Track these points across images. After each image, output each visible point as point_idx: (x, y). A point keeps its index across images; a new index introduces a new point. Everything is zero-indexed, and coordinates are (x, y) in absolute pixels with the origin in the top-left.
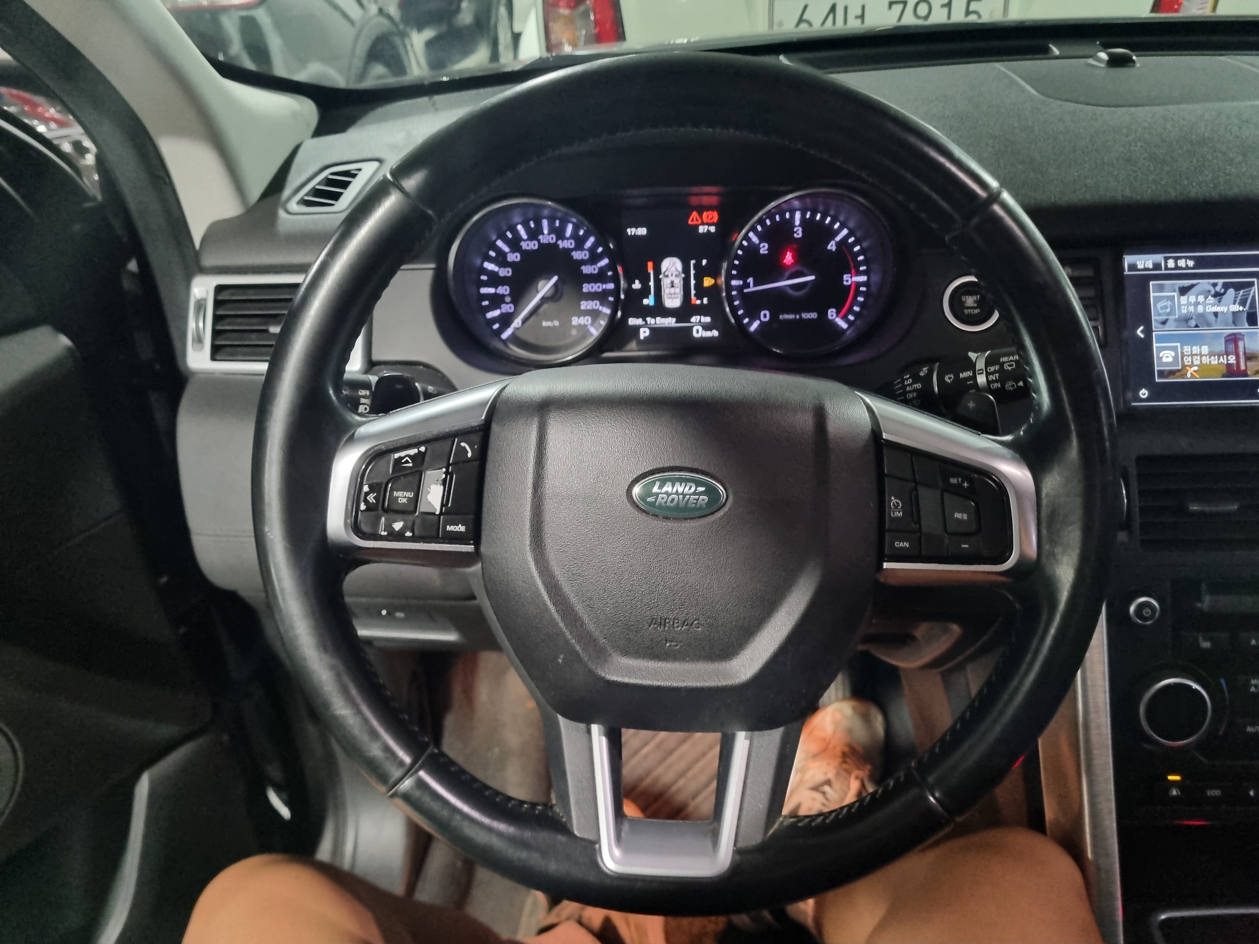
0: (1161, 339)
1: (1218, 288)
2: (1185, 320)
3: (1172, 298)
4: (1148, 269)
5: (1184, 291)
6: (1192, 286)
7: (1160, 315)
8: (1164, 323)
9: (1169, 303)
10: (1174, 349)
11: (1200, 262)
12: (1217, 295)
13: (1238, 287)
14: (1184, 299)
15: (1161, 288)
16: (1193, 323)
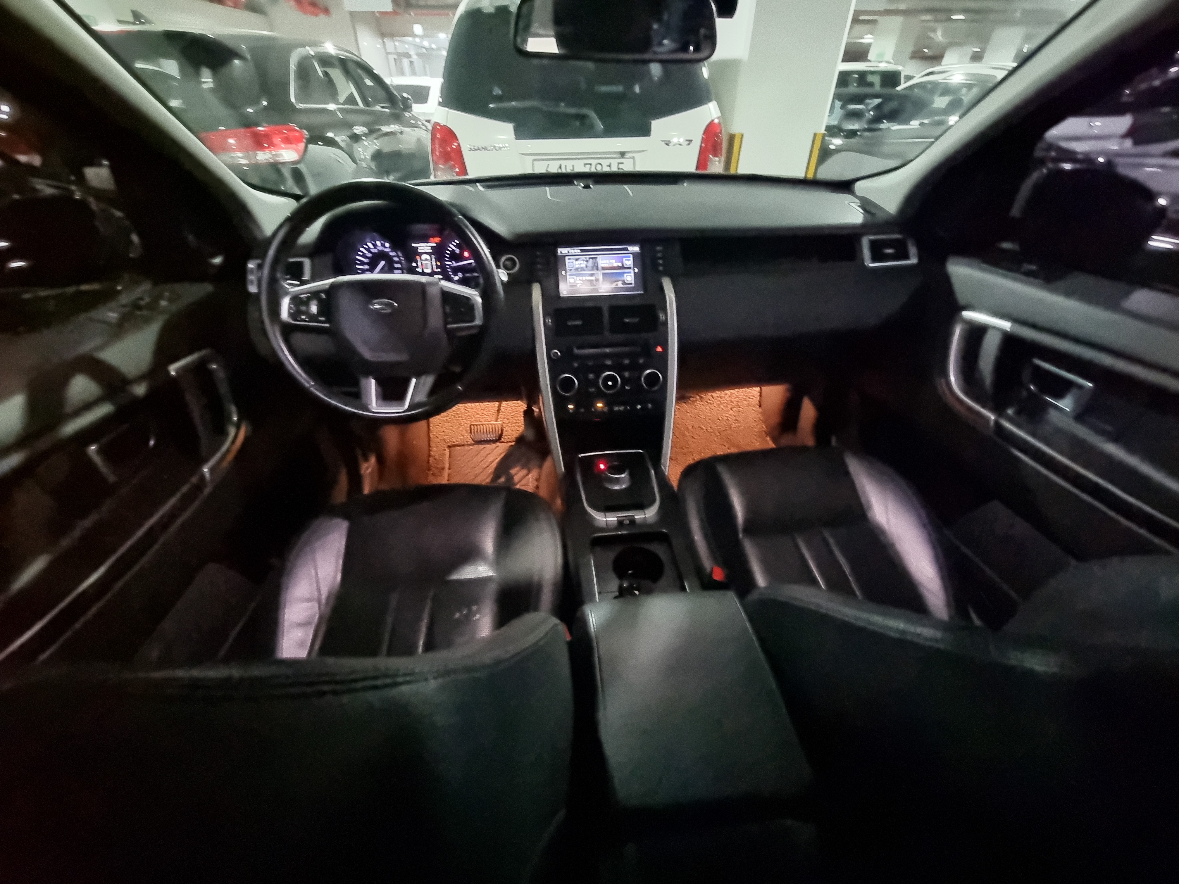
0: (570, 275)
1: (588, 259)
2: (577, 269)
3: (572, 262)
4: (566, 253)
5: (577, 260)
6: (579, 259)
7: (570, 267)
8: (571, 270)
9: (572, 264)
10: (573, 278)
11: (582, 251)
12: (587, 261)
13: (592, 258)
14: (577, 262)
15: (569, 259)
16: (579, 270)
